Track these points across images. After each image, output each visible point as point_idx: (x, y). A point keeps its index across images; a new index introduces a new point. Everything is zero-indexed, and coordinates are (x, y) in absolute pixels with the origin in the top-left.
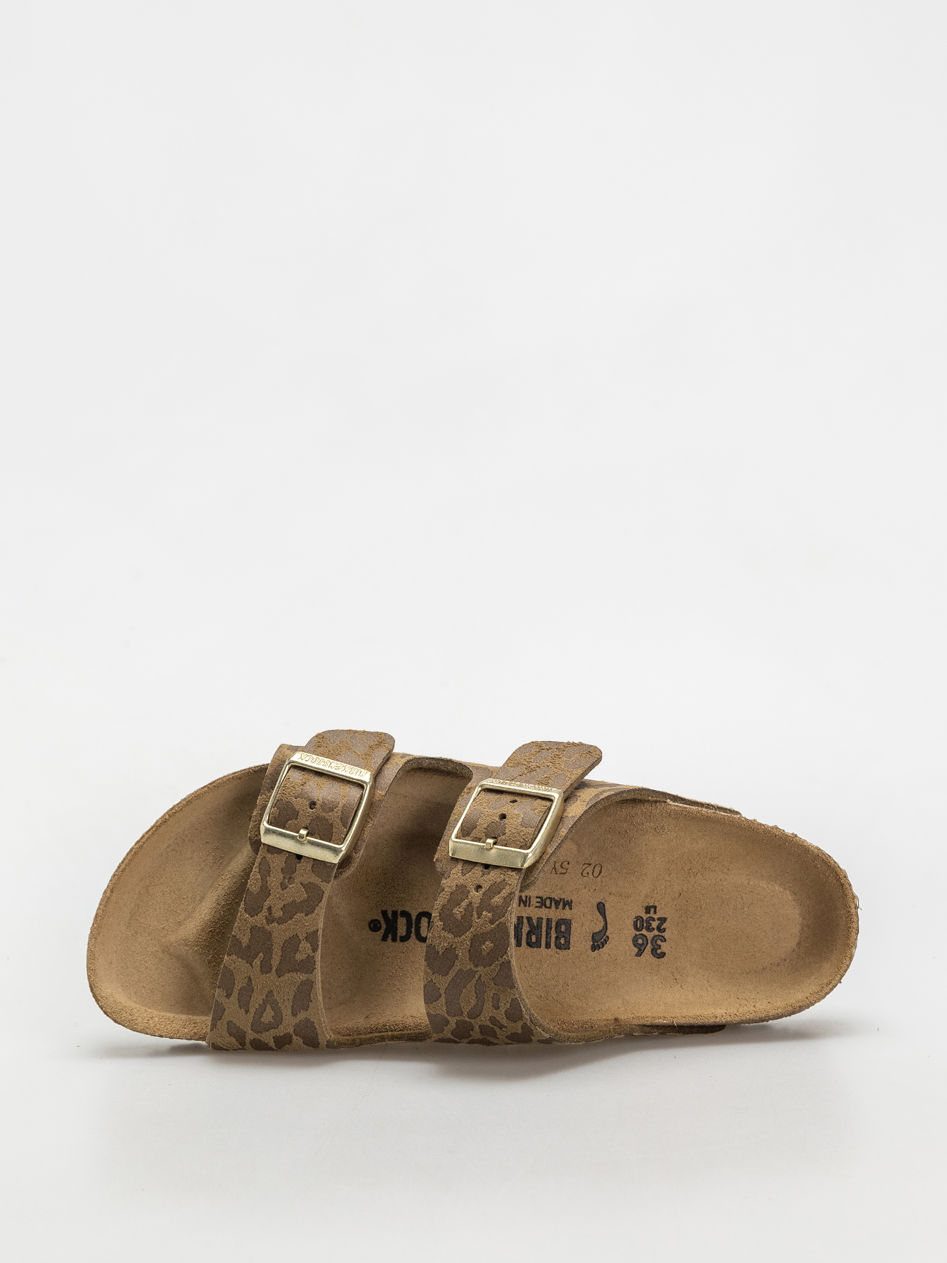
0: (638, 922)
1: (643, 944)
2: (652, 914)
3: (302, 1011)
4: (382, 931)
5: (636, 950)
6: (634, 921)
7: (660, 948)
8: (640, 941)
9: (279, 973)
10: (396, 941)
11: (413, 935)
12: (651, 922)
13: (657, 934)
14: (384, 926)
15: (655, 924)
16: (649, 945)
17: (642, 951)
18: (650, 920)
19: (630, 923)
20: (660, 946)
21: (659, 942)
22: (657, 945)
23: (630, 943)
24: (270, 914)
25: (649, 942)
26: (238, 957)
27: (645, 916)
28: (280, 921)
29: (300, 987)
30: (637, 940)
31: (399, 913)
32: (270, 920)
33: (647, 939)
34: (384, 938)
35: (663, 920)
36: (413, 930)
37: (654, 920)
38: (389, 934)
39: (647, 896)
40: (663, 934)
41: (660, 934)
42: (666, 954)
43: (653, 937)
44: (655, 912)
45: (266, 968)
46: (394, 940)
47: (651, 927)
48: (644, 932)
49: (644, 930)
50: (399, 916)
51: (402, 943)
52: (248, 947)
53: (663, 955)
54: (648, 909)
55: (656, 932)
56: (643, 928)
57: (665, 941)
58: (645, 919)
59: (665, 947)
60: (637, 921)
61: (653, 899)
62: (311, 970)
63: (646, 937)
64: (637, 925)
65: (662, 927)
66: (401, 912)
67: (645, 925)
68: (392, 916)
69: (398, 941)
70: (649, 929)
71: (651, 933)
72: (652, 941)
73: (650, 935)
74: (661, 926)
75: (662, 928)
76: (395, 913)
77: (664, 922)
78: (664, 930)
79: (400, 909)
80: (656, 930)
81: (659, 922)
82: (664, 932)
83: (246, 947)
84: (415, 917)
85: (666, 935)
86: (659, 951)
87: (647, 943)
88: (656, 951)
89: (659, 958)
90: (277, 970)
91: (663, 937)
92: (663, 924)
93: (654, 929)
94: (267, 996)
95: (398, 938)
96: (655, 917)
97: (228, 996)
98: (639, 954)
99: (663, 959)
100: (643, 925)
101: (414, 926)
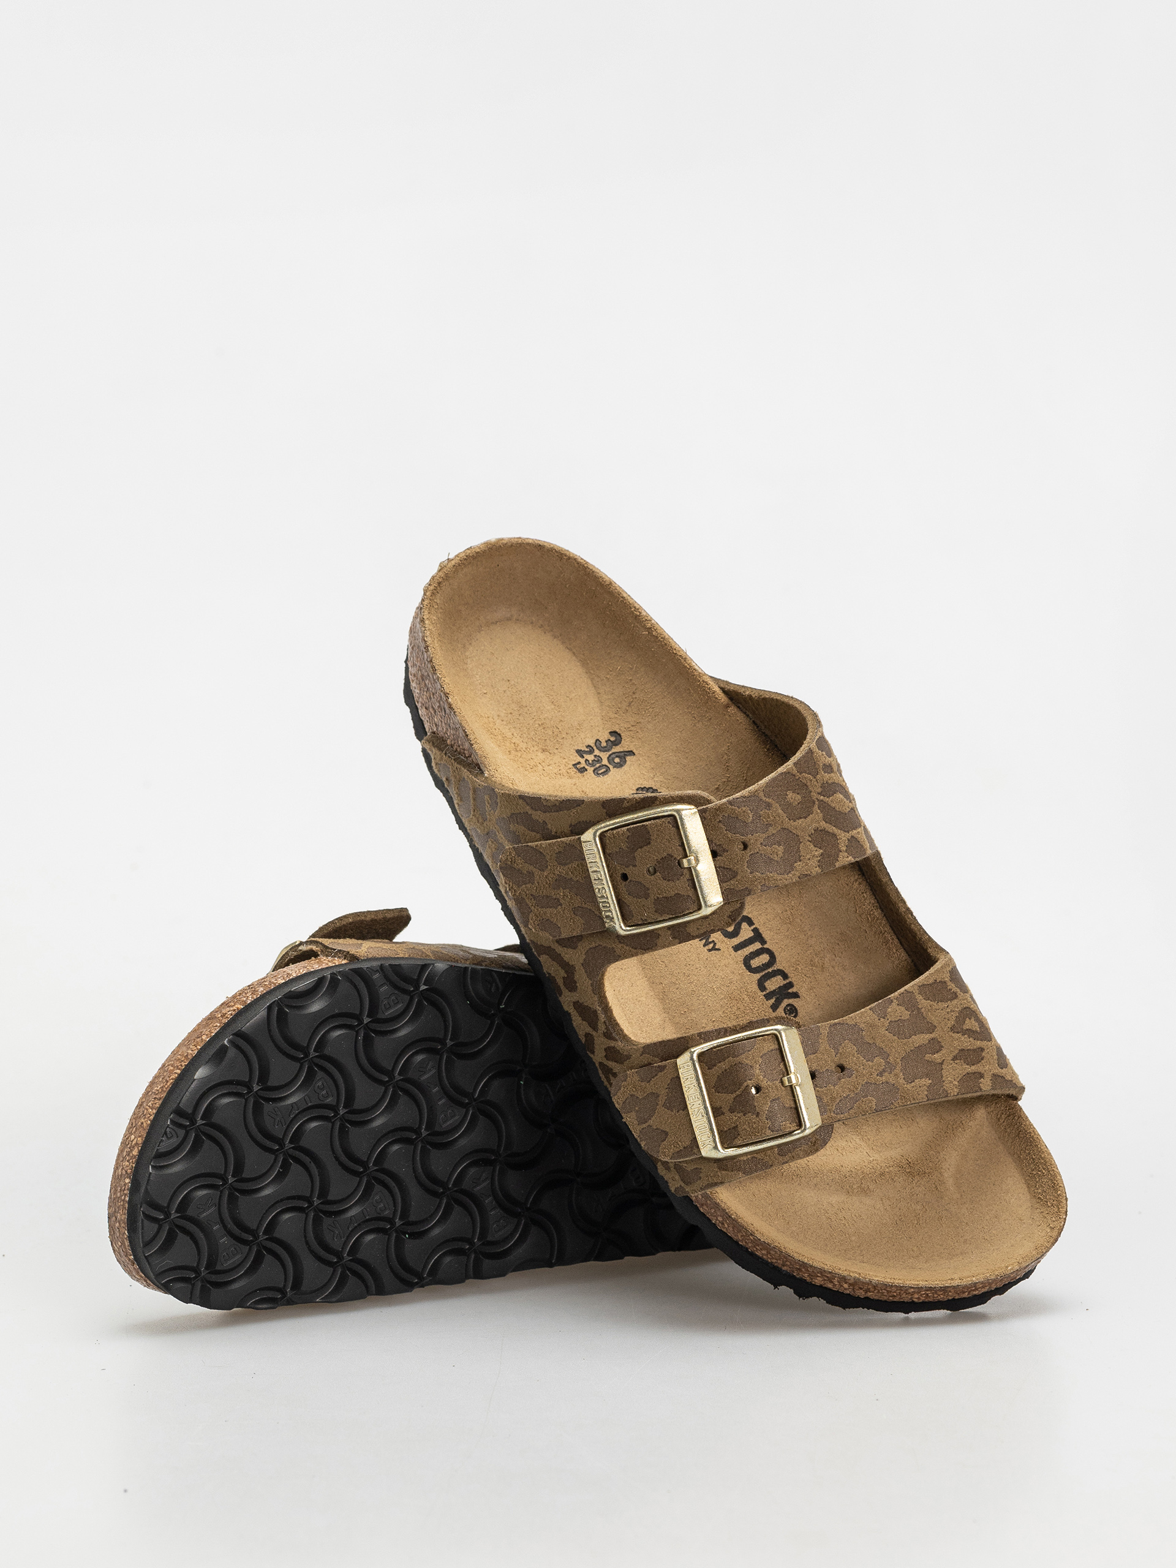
0: (600, 772)
1: (617, 757)
2: (583, 764)
3: (948, 988)
4: (791, 1001)
5: (628, 758)
6: (603, 776)
7: (609, 740)
8: (617, 760)
9: (932, 1028)
10: (790, 982)
11: (775, 968)
12: (590, 762)
13: (598, 751)
14: (786, 1002)
15: (590, 758)
16: (613, 750)
17: (626, 753)
18: (589, 763)
19: (606, 778)
20: (606, 741)
21: (604, 744)
22: (607, 744)
23: (625, 768)
24: (884, 1071)
25: (610, 753)
26: (944, 1081)
27: (590, 770)
28: (885, 1055)
29: (930, 998)
30: (617, 763)
31: (765, 993)
32: (890, 1067)
33: (610, 756)
34: (796, 995)
35: (580, 753)
36: (770, 970)
37: (587, 760)
38: (789, 992)
39: (570, 777)
40: (593, 745)
41: (595, 748)
42: (610, 731)
43: (604, 752)
44: (579, 763)
45: (935, 1046)
46: (791, 985)
47: (596, 759)
48: (605, 762)
49: (603, 763)
50: (768, 992)
51: (789, 975)
52: (927, 1076)
53: (613, 733)
54: (582, 770)
55: (597, 752)
56: (603, 765)
57: (597, 740)
58: (593, 769)
59: (604, 736)
60: (601, 774)
61: (569, 771)
62: (909, 994)
63: (608, 758)
64: (605, 772)
65: (586, 750)
66: (762, 991)
67: (598, 765)
68: (772, 998)
69: (790, 980)
70: (599, 759)
71: (601, 756)
72: (608, 751)
73: (604, 756)
74: (587, 752)
75: (588, 750)
76: (768, 997)
77: (581, 750)
78: (589, 746)
79: (761, 994)
80: (595, 754)
81: (584, 755)
82: (590, 746)
83: (929, 1079)
84: (758, 974)
85: (592, 743)
86: (613, 739)
87: (614, 753)
88: (614, 741)
89: (619, 735)
90: (931, 1033)
91: (596, 743)
92: (584, 751)
93: (595, 756)
94: (958, 1033)
95: (788, 981)
96: (582, 761)
97: (981, 1076)
98: (631, 753)
99: (617, 730)
100: (600, 767)
101: (766, 971)
